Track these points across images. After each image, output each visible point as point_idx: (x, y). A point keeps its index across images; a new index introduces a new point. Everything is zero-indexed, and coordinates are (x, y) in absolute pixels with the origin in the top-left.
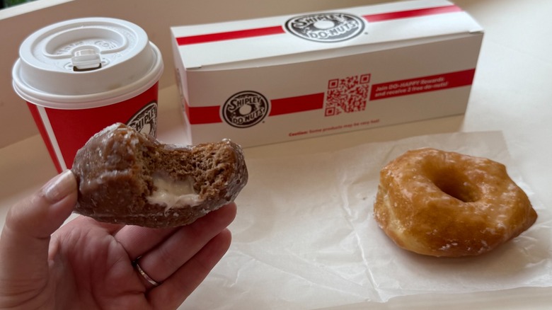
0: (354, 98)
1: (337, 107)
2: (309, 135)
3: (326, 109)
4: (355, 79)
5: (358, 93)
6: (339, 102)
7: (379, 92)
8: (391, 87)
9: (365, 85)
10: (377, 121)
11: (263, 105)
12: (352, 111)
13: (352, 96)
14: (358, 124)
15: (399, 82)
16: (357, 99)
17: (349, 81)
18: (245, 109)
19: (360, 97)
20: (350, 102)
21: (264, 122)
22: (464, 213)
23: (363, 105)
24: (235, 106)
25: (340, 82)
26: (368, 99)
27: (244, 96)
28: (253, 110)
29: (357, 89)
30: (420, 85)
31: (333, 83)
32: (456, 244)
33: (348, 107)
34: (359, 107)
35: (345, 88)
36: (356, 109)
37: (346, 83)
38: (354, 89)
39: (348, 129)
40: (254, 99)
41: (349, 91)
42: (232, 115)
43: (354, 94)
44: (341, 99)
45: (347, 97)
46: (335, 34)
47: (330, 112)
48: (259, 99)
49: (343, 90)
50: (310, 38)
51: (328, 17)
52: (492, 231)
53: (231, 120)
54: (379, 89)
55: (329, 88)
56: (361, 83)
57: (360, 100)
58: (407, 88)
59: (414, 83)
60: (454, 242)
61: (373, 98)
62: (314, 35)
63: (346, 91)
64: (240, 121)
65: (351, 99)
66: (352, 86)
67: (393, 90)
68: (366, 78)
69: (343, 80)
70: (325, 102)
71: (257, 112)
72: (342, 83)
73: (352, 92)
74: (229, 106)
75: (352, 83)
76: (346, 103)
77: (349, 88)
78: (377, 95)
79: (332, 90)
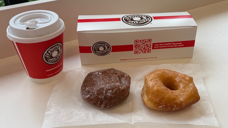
0: (146, 47)
1: (139, 51)
2: (128, 61)
3: (135, 51)
4: (145, 40)
5: (147, 46)
6: (140, 49)
7: (155, 46)
8: (160, 45)
9: (150, 43)
10: (156, 57)
11: (108, 47)
12: (146, 53)
13: (145, 47)
14: (148, 58)
15: (164, 43)
16: (147, 48)
17: (143, 41)
18: (101, 49)
19: (148, 47)
20: (144, 49)
21: (109, 54)
22: (169, 94)
23: (149, 51)
24: (97, 47)
25: (139, 41)
26: (151, 48)
27: (101, 43)
28: (104, 49)
29: (147, 44)
30: (172, 45)
31: (136, 41)
32: (164, 106)
33: (143, 51)
34: (148, 51)
35: (142, 43)
36: (147, 52)
37: (142, 42)
38: (145, 44)
39: (144, 60)
40: (105, 45)
41: (143, 45)
42: (96, 50)
43: (145, 46)
44: (140, 48)
45: (143, 47)
46: (139, 23)
47: (136, 52)
48: (106, 45)
49: (141, 44)
50: (129, 24)
51: (140, 16)
52: (178, 102)
53: (96, 52)
54: (155, 45)
55: (135, 43)
56: (148, 42)
57: (148, 49)
58: (167, 45)
59: (170, 44)
60: (164, 105)
61: (153, 48)
62: (131, 23)
63: (142, 45)
64: (100, 53)
65: (144, 48)
66: (144, 43)
67: (161, 46)
68: (150, 40)
69: (140, 41)
70: (134, 48)
71: (106, 50)
72: (140, 42)
73: (145, 45)
74: (95, 47)
75: (144, 42)
76: (143, 49)
77: (143, 44)
78: (155, 47)
79: (137, 44)
